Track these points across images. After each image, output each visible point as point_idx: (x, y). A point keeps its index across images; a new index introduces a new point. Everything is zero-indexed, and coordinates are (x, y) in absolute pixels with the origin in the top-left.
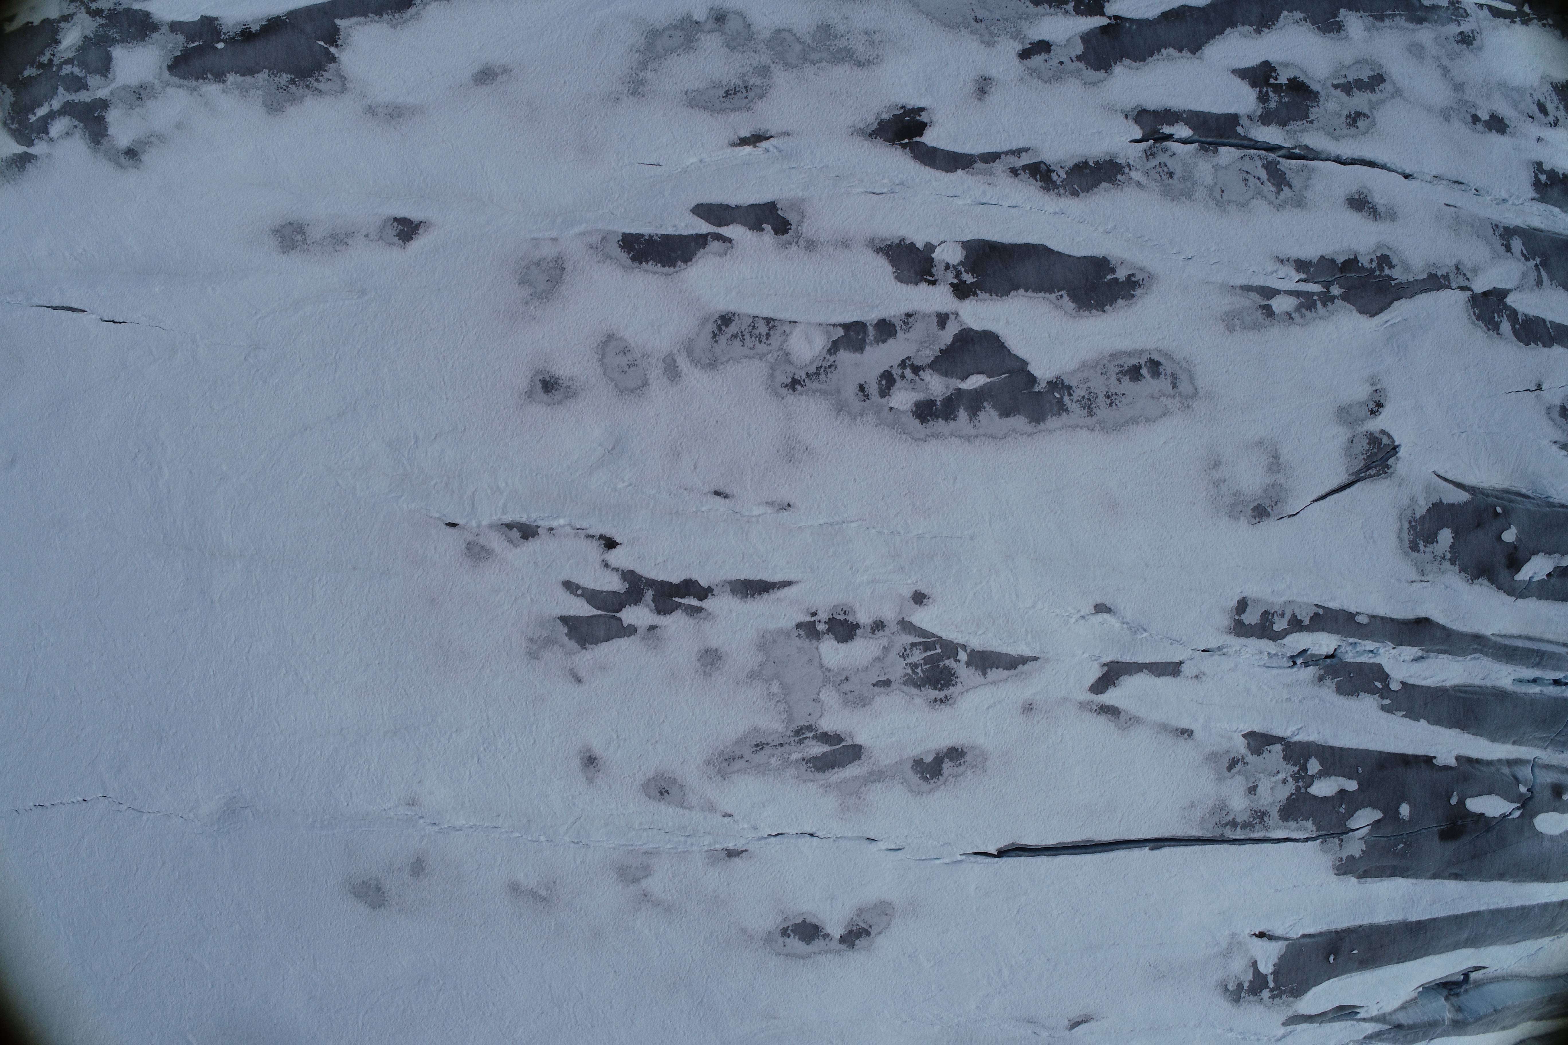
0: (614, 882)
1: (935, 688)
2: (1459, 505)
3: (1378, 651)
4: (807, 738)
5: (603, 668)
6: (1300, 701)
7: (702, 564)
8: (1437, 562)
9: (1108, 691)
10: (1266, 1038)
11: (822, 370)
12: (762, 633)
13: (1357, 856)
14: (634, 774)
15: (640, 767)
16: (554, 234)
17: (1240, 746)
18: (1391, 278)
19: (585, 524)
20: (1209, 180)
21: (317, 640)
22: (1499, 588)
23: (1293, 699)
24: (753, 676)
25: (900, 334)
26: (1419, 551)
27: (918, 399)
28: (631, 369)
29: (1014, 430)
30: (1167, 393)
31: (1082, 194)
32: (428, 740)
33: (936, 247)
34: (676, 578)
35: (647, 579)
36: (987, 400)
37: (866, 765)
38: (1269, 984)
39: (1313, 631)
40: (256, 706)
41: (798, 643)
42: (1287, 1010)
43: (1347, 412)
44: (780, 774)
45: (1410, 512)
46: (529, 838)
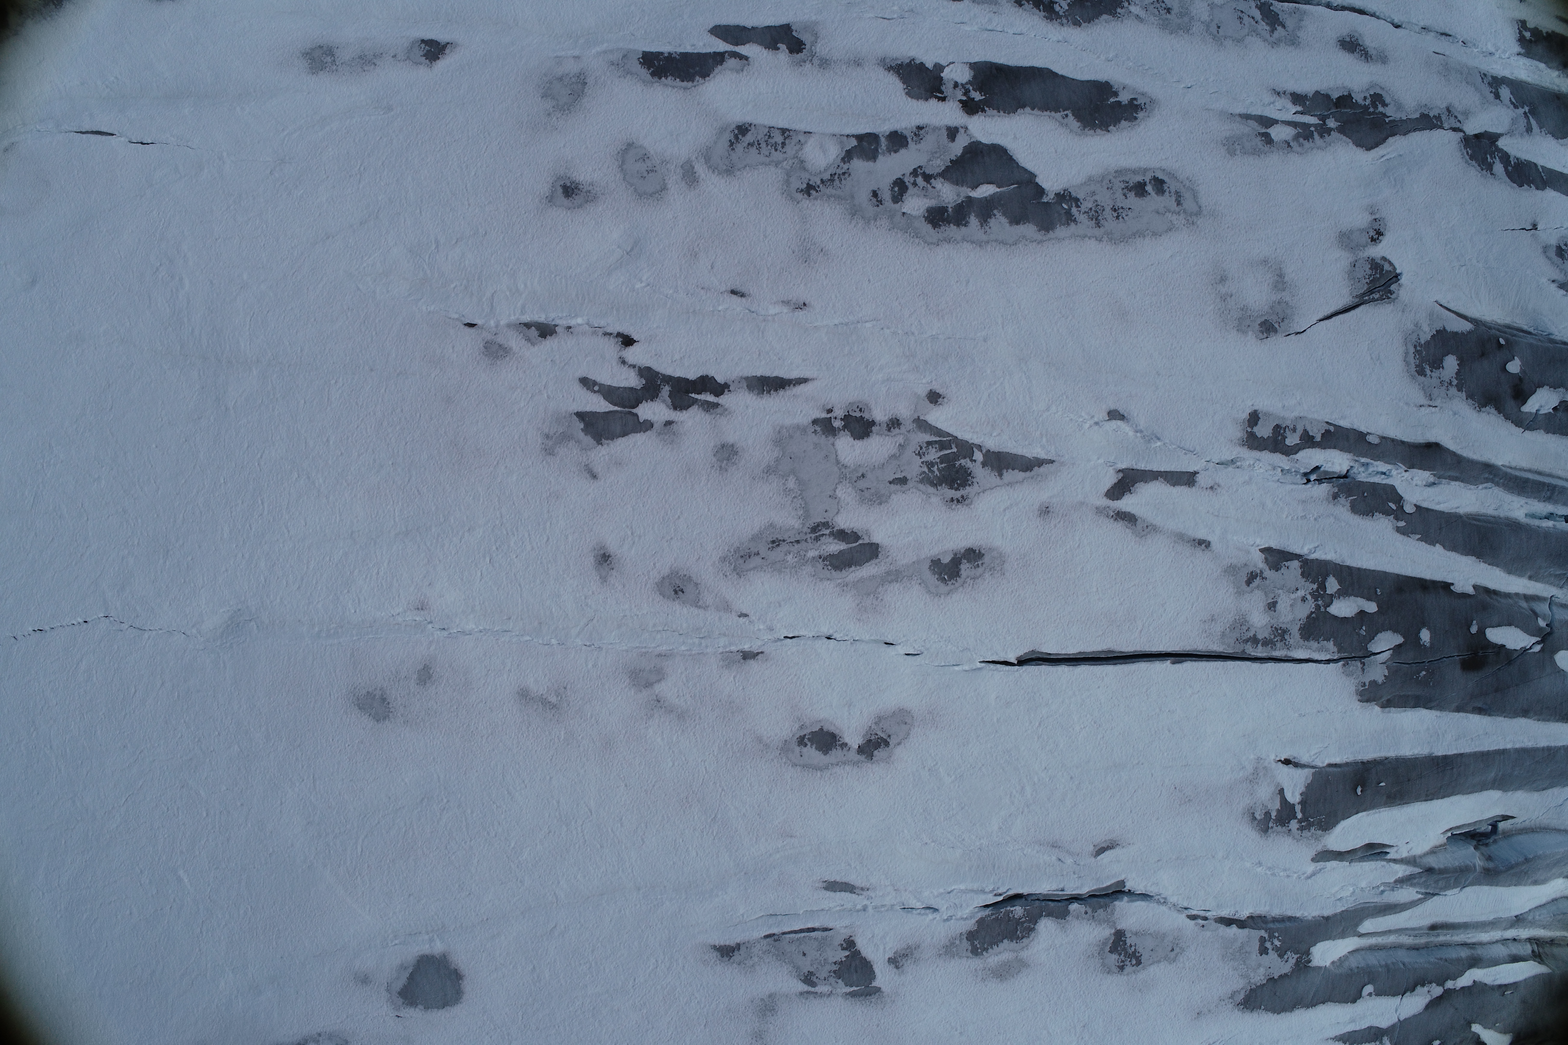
0: (626, 686)
1: (951, 488)
2: (1463, 333)
3: (1390, 472)
4: (823, 535)
5: (619, 464)
6: (1315, 519)
7: (718, 361)
8: (1444, 387)
9: (1124, 498)
10: (1296, 875)
11: (836, 177)
12: (778, 429)
13: (1380, 682)
14: (649, 572)
15: (654, 564)
16: (577, 53)
17: (1258, 561)
18: (1385, 115)
19: (602, 322)
20: (1205, 17)
21: (331, 442)
22: (1507, 418)
23: (1308, 517)
24: (769, 471)
25: (911, 145)
26: (1425, 376)
27: (930, 205)
28: (650, 175)
29: (1024, 237)
30: (1172, 210)
31: (1083, 24)
32: (440, 540)
33: (945, 67)
34: (692, 374)
35: (664, 375)
36: (997, 208)
37: (883, 563)
38: (1297, 815)
39: (1325, 448)
40: (266, 513)
41: (814, 438)
42: (1316, 844)
43: (1349, 238)
44: (796, 572)
45: (1414, 337)
46: (541, 642)
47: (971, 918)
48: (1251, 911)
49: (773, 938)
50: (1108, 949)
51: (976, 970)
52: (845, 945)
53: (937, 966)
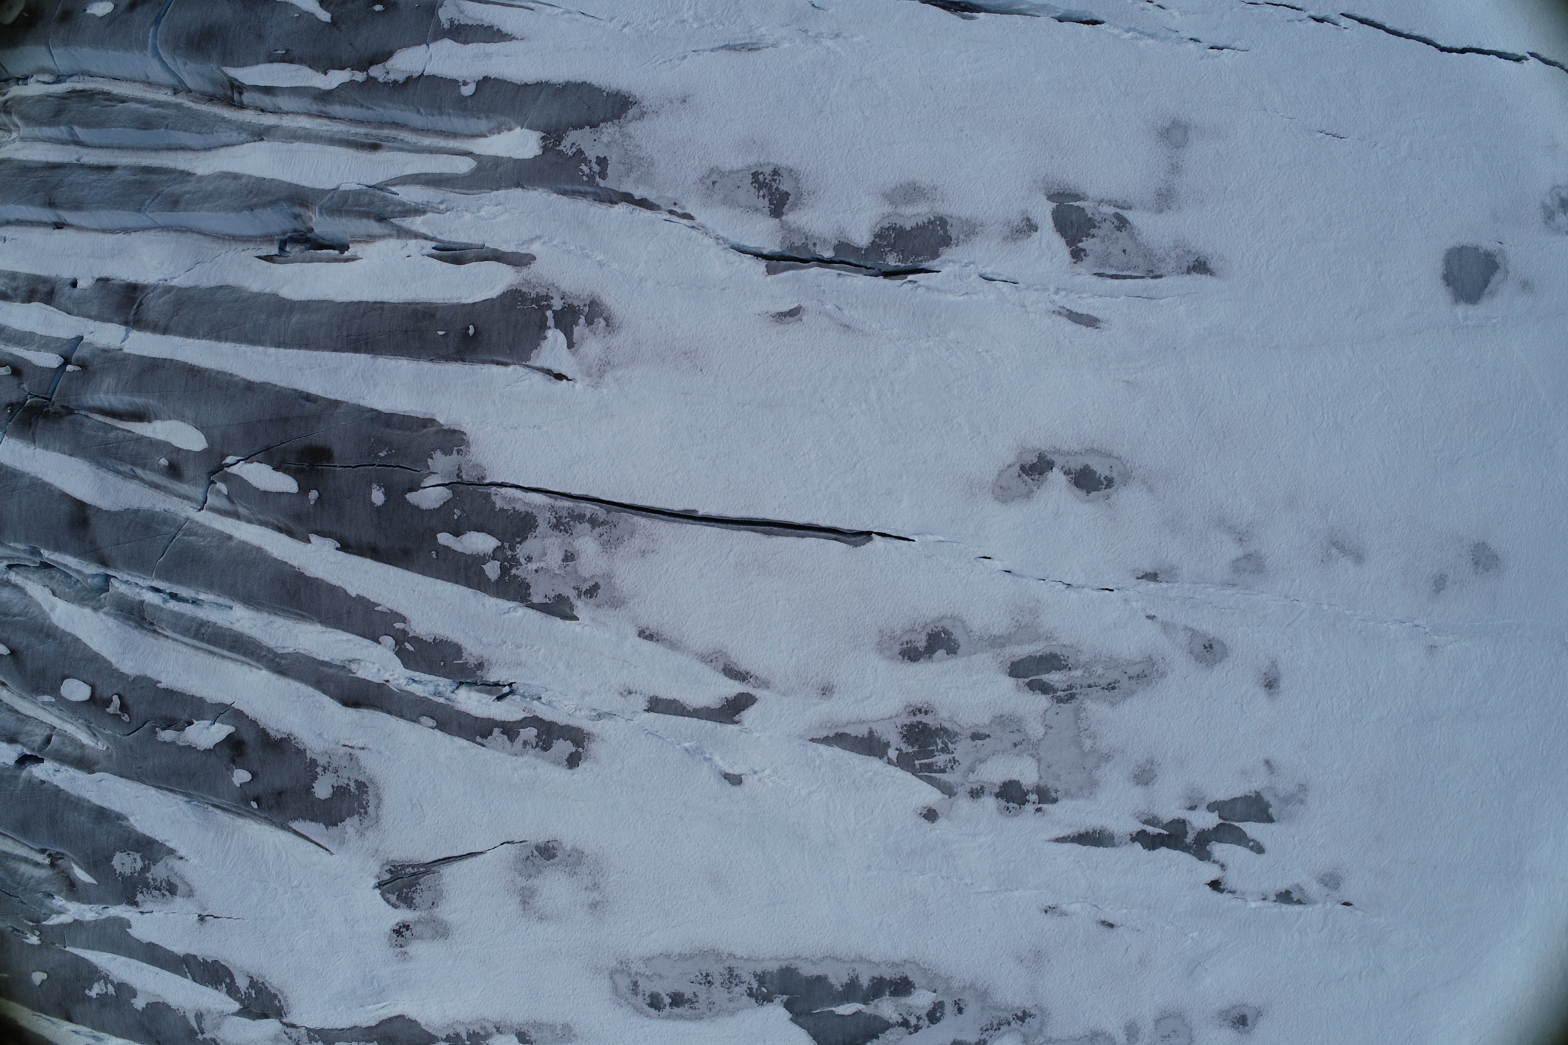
0: (1269, 557)
1: (925, 725)
2: (305, 819)
3: (408, 682)
4: (1063, 691)
5: (1244, 773)
6: (505, 643)
7: (1136, 863)
8: (334, 766)
9: (735, 695)
10: (555, 243)
11: (995, 1028)
12: (1092, 796)
13: (438, 453)
14: (1233, 668)
15: (1227, 675)
17: (581, 608)
19: (1233, 903)
21: (1480, 804)
22: (254, 723)
23: (514, 646)
24: (1107, 758)
26: (356, 781)
27: (907, 998)
28: (1168, 1034)
29: (814, 963)
30: (643, 978)
32: (1408, 711)
34: (1163, 851)
35: (1189, 852)
36: (838, 992)
37: (1007, 656)
38: (552, 315)
39: (489, 719)
40: (1541, 742)
41: (1058, 785)
42: (529, 277)
43: (437, 932)
44: (1095, 657)
45: (366, 823)
46: (1337, 607)
47: (945, 262)
48: (612, 209)
49: (1154, 274)
50: (791, 198)
51: (943, 201)
52: (1082, 254)
53: (985, 213)
